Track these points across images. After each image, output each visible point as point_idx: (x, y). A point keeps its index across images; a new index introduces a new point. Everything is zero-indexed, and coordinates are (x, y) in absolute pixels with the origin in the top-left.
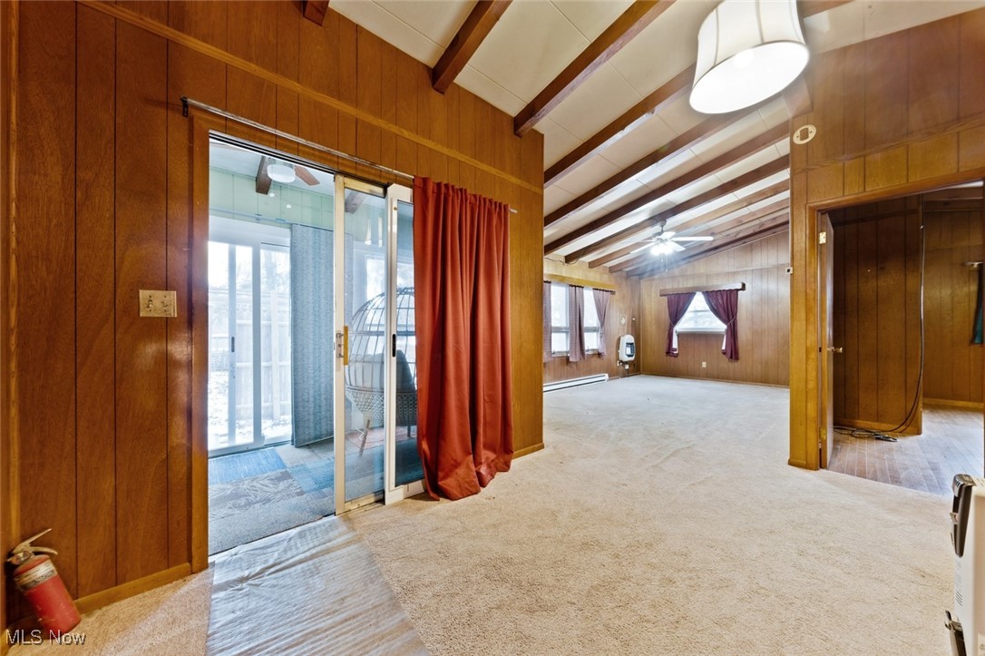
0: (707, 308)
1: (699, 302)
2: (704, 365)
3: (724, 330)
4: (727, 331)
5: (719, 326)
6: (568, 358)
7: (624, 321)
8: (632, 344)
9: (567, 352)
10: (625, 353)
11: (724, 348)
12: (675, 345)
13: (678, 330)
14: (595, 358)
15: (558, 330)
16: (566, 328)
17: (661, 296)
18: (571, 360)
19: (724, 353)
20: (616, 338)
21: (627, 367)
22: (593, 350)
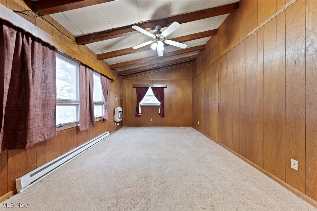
0: (153, 95)
1: (150, 91)
2: (152, 120)
3: (159, 105)
4: (161, 104)
5: (158, 103)
6: (78, 128)
7: (117, 99)
8: (120, 112)
9: (77, 123)
10: (118, 118)
11: (159, 112)
12: (140, 112)
13: (141, 104)
14: (101, 123)
15: (66, 103)
16: (76, 102)
17: (133, 87)
18: (81, 129)
19: (160, 114)
20: (113, 109)
21: (118, 124)
22: (99, 117)
